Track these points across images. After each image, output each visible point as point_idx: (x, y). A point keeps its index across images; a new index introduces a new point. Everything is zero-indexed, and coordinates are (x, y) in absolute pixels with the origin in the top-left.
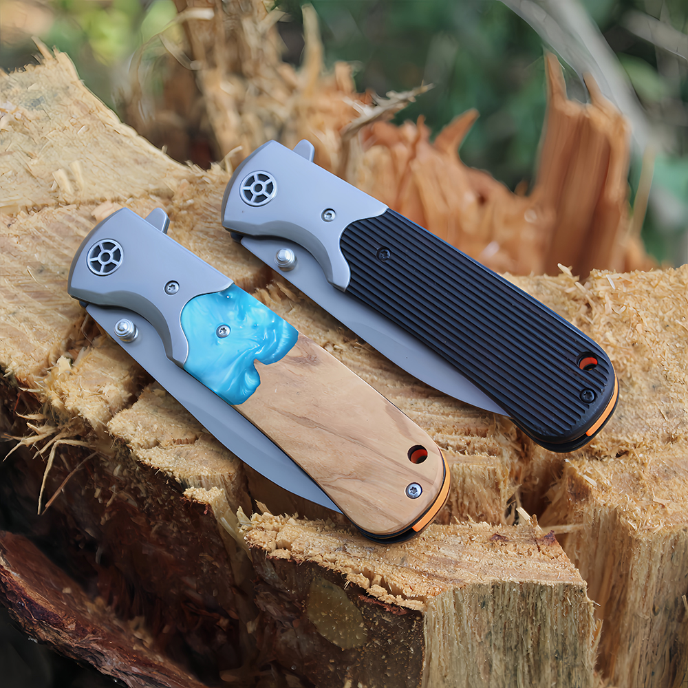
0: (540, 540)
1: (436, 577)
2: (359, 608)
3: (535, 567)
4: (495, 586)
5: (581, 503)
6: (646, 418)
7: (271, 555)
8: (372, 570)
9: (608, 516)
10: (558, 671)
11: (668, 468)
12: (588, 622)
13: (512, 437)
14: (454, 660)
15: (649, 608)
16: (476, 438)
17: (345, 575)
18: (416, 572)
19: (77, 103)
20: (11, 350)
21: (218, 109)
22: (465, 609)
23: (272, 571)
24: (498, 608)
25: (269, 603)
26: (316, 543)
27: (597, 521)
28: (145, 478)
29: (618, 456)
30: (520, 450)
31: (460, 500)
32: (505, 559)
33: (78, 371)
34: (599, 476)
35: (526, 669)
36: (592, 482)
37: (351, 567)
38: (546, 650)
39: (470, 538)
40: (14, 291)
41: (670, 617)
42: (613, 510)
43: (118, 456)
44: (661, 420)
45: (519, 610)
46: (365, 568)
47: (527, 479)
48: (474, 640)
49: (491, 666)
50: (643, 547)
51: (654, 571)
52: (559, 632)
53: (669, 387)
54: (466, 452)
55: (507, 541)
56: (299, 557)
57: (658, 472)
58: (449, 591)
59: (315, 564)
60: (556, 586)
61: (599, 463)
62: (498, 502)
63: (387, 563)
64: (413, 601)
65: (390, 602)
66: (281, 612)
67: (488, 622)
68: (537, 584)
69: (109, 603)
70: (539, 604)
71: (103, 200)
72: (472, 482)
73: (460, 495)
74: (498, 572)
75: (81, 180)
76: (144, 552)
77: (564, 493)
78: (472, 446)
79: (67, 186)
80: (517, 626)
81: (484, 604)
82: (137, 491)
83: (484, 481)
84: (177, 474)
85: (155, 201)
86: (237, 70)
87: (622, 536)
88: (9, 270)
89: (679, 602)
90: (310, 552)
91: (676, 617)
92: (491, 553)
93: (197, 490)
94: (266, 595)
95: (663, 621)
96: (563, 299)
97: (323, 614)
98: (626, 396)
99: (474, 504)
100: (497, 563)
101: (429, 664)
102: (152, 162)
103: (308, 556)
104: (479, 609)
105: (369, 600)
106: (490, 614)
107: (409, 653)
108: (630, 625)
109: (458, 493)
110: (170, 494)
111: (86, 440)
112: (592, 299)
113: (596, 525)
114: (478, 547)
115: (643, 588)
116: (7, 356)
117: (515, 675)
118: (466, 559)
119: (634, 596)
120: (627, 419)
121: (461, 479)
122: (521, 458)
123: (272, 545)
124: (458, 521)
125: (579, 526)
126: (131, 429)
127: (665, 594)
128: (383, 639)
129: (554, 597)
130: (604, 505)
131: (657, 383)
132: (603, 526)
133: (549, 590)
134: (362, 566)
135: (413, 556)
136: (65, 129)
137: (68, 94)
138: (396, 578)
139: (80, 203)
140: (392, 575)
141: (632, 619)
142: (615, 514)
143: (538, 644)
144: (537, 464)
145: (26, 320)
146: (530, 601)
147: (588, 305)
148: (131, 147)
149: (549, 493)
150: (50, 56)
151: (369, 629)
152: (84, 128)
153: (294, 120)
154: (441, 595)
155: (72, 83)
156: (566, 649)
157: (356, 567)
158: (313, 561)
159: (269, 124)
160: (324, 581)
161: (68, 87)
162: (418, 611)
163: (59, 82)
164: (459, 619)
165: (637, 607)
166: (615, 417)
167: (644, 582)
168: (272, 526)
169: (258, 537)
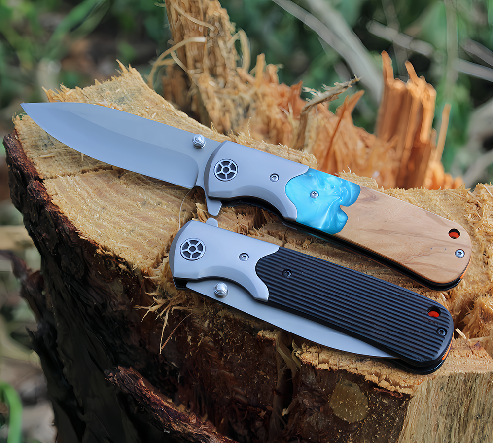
2: (367, 396)
3: (473, 363)
4: (450, 377)
5: (489, 324)
7: (317, 367)
8: (379, 372)
10: (477, 426)
14: (419, 424)
17: (365, 376)
19: (148, 98)
20: (134, 254)
21: (208, 98)
22: (432, 392)
23: (312, 378)
24: (449, 390)
25: (305, 398)
30: (447, 295)
32: (454, 360)
35: (458, 426)
37: (366, 371)
38: (472, 414)
40: (130, 217)
46: (375, 371)
48: (433, 411)
49: (438, 426)
52: (482, 402)
55: (454, 349)
56: (335, 367)
58: (426, 381)
59: (345, 371)
60: (486, 374)
63: (388, 367)
64: (406, 389)
65: (393, 390)
66: (313, 403)
67: (442, 399)
68: (475, 374)
69: (188, 407)
70: (474, 386)
74: (452, 368)
76: (212, 374)
77: (476, 319)
80: (457, 401)
81: (442, 388)
82: (217, 335)
84: (251, 323)
88: (124, 204)
90: (341, 364)
93: (266, 332)
94: (305, 394)
96: (462, 202)
97: (341, 402)
100: (450, 362)
101: (406, 428)
103: (340, 367)
104: (439, 391)
105: (380, 391)
106: (444, 394)
107: (395, 421)
110: (243, 335)
111: (185, 306)
112: (479, 201)
116: (132, 258)
117: (450, 431)
123: (317, 362)
125: (487, 338)
128: (379, 414)
129: (484, 380)
134: (373, 370)
136: (143, 115)
137: (141, 94)
138: (395, 376)
140: (392, 374)
143: (468, 410)
144: (458, 303)
145: (141, 235)
146: (469, 384)
147: (477, 205)
148: (186, 124)
149: (465, 319)
150: (127, 70)
151: (371, 409)
152: (155, 114)
153: (255, 101)
154: (422, 384)
155: (143, 86)
156: (484, 413)
157: (370, 371)
158: (344, 370)
159: (240, 105)
160: (346, 382)
161: (141, 89)
162: (409, 395)
163: (134, 86)
164: (427, 399)
168: (315, 350)
169: (308, 357)
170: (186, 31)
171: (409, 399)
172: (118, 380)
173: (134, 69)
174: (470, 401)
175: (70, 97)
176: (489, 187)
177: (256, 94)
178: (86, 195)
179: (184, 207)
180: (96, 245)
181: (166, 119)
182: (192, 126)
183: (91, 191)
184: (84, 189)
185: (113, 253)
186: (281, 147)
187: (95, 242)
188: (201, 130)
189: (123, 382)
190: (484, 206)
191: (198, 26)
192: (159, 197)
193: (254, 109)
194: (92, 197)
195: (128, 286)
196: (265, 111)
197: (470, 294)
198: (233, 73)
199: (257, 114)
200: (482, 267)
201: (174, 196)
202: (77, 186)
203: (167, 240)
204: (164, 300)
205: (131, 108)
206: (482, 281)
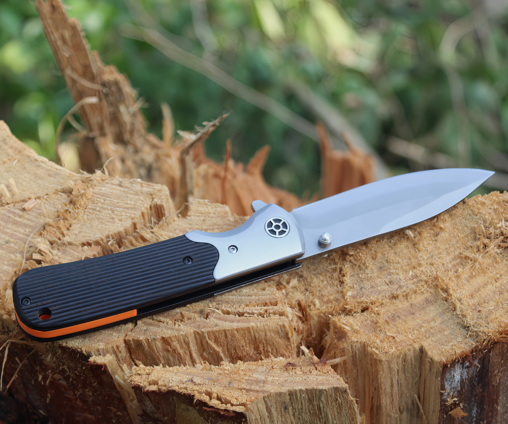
0: (317, 364)
1: (251, 390)
2: (207, 421)
3: (315, 379)
4: (291, 394)
5: (342, 342)
6: (377, 286)
7: (145, 389)
8: (210, 391)
9: (361, 350)
11: (394, 314)
12: (355, 415)
13: (296, 309)
15: (396, 410)
16: (271, 307)
17: (193, 396)
18: (239, 389)
19: (11, 147)
23: (150, 404)
24: (296, 412)
26: (173, 379)
27: (354, 353)
28: (65, 358)
29: (363, 311)
30: (301, 316)
31: (266, 348)
32: (295, 376)
34: (352, 324)
36: (347, 328)
37: (197, 390)
39: (272, 367)
41: (411, 414)
42: (362, 344)
43: (48, 347)
44: (387, 287)
45: (310, 412)
46: (206, 391)
47: (309, 336)
50: (384, 365)
51: (395, 382)
53: (389, 266)
54: (265, 316)
55: (296, 366)
56: (164, 388)
57: (388, 318)
58: (261, 398)
59: (174, 391)
60: (329, 389)
61: (351, 317)
63: (220, 385)
64: (238, 407)
65: (223, 408)
67: (292, 422)
68: (317, 389)
71: (29, 199)
72: (271, 335)
73: (265, 345)
74: (291, 385)
75: (15, 189)
77: (332, 339)
78: (268, 312)
79: (8, 194)
81: (286, 408)
82: (64, 371)
83: (278, 333)
84: (84, 349)
85: (62, 195)
86: (120, 139)
87: (371, 360)
89: (415, 402)
90: (171, 384)
91: (415, 414)
92: (286, 374)
93: (97, 357)
95: (407, 418)
98: (364, 275)
99: (275, 350)
100: (290, 379)
102: (59, 174)
103: (170, 387)
105: (210, 409)
106: (292, 416)
108: (386, 422)
109: (263, 343)
110: (82, 366)
113: (354, 357)
114: (277, 371)
115: (390, 395)
118: (270, 379)
119: (385, 401)
120: (365, 289)
121: (264, 333)
122: (303, 322)
123: (146, 383)
124: (263, 358)
125: (344, 358)
127: (405, 398)
129: (329, 398)
130: (357, 341)
131: (382, 265)
132: (359, 357)
133: (325, 393)
134: (204, 389)
135: (236, 380)
136: (5, 163)
137: (6, 143)
138: (226, 394)
139: (16, 202)
140: (223, 392)
141: (387, 418)
142: (364, 346)
144: (313, 324)
148: (45, 168)
149: (323, 342)
152: (17, 161)
153: (157, 162)
154: (255, 401)
155: (8, 136)
157: (200, 390)
158: (173, 390)
159: (141, 166)
161: (5, 139)
162: (242, 413)
164: (271, 420)
165: (388, 409)
166: (358, 288)
167: (390, 390)
168: (145, 372)
169: (137, 379)
177: (158, 156)
179: (31, 243)
181: (26, 165)
182: (51, 168)
186: (134, 181)
188: (59, 172)
192: (8, 236)
193: (157, 169)
197: (324, 314)
198: (142, 140)
199: (161, 175)
200: (337, 286)
201: (23, 234)
203: (10, 276)
206: (337, 300)
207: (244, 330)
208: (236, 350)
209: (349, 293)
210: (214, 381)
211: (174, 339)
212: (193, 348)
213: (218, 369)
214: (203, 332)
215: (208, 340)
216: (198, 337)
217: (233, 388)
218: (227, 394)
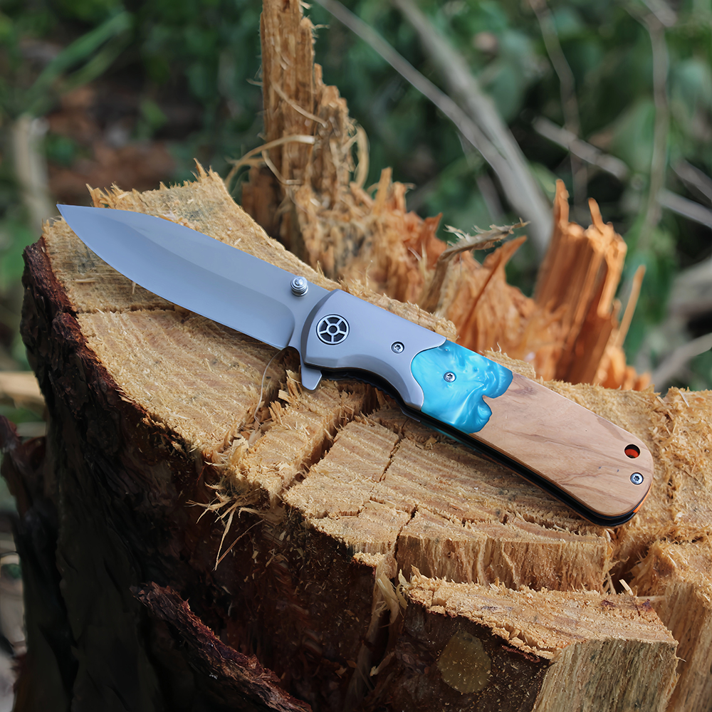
0: (640, 606)
1: (563, 633)
3: (638, 628)
4: (606, 642)
5: (665, 579)
7: (429, 610)
8: (512, 625)
9: (686, 590)
12: (670, 675)
14: (556, 705)
15: (707, 668)
17: (492, 628)
18: (547, 628)
19: (231, 217)
20: (195, 430)
21: (307, 221)
22: (579, 662)
23: (420, 624)
24: (602, 662)
25: (405, 652)
26: (465, 602)
27: (676, 594)
29: (693, 541)
30: (613, 532)
31: (570, 573)
32: (614, 621)
33: (255, 450)
34: (679, 557)
36: (674, 563)
37: (495, 622)
38: (630, 699)
39: (585, 603)
40: (193, 379)
42: (690, 585)
43: (286, 523)
46: (507, 624)
48: (577, 688)
52: (644, 683)
54: (579, 532)
55: (614, 606)
56: (453, 612)
58: (573, 645)
59: (466, 619)
60: (654, 644)
61: (679, 546)
62: (599, 574)
63: (524, 620)
64: (545, 652)
65: (528, 651)
66: (415, 660)
67: (591, 673)
68: (639, 642)
70: (636, 659)
72: (582, 557)
73: (570, 568)
74: (609, 632)
76: (277, 608)
77: (649, 570)
78: (583, 528)
80: (611, 678)
81: (593, 657)
82: (294, 554)
83: (592, 557)
84: (346, 541)
87: (697, 606)
88: (187, 360)
90: (462, 609)
92: (602, 615)
93: (364, 554)
94: (406, 646)
96: (647, 410)
97: (454, 662)
98: (700, 492)
99: (581, 576)
100: (608, 623)
101: (538, 707)
103: (461, 613)
104: (588, 661)
105: (510, 650)
106: (595, 666)
107: (524, 696)
108: (690, 681)
109: (569, 566)
111: (257, 509)
112: (671, 411)
113: (675, 597)
114: (591, 610)
116: (191, 435)
118: (584, 619)
120: (700, 511)
121: (574, 554)
123: (430, 602)
124: (573, 589)
125: (661, 598)
126: (304, 501)
128: (504, 685)
129: (650, 653)
130: (684, 581)
132: (680, 599)
133: (648, 647)
134: (504, 622)
135: (543, 615)
137: (224, 211)
138: (531, 633)
140: (528, 630)
141: (692, 676)
142: (692, 589)
143: (624, 693)
144: (626, 545)
145: (206, 404)
146: (630, 656)
147: (667, 416)
148: (281, 259)
149: (634, 570)
150: (206, 174)
151: (494, 676)
152: (240, 240)
153: (372, 234)
154: (567, 647)
155: (226, 199)
156: (645, 699)
157: (499, 623)
158: (464, 617)
159: (350, 237)
160: (466, 634)
161: (222, 203)
162: (549, 660)
163: (214, 197)
164: (572, 670)
165: (698, 666)
166: (691, 509)
167: (708, 646)
168: (429, 587)
169: (419, 595)
170: (287, 124)
171: (548, 667)
172: (152, 600)
173: (216, 173)
174: (629, 680)
175: (123, 202)
176: (685, 393)
177: (375, 224)
178: (135, 341)
179: (269, 373)
180: (143, 412)
181: (254, 249)
182: (289, 262)
183: (141, 336)
184: (132, 333)
185: (166, 425)
186: (410, 306)
187: (142, 408)
188: (301, 270)
189: (159, 604)
190: (677, 418)
191: (305, 118)
192: (236, 356)
193: (370, 244)
194: (142, 346)
195: (179, 473)
196: (384, 249)
197: (645, 535)
198: (344, 189)
199: (373, 253)
200: (664, 501)
201: (256, 357)
202: (124, 328)
203: (241, 416)
204: (228, 498)
205: (207, 227)
206: (663, 519)
207: (551, 547)
208: (532, 570)
209: (680, 515)
210: (517, 614)
211: (462, 545)
212: (480, 558)
213: (519, 595)
214: (500, 543)
215: (503, 551)
216: (490, 546)
217: (540, 626)
218: (533, 634)
